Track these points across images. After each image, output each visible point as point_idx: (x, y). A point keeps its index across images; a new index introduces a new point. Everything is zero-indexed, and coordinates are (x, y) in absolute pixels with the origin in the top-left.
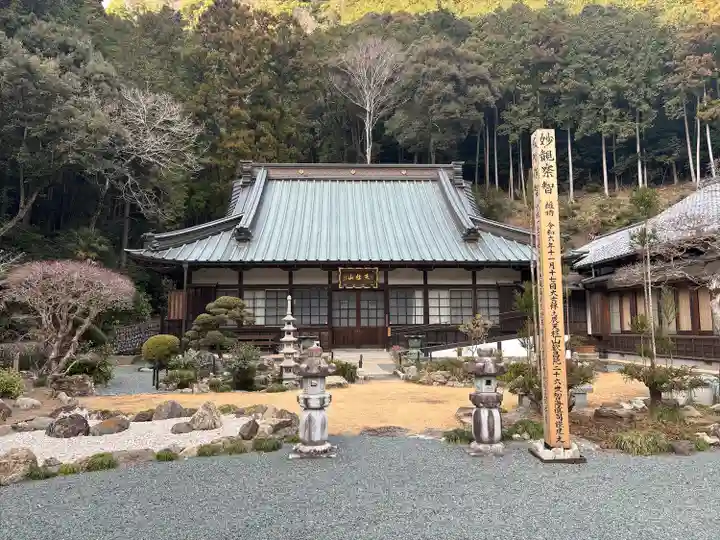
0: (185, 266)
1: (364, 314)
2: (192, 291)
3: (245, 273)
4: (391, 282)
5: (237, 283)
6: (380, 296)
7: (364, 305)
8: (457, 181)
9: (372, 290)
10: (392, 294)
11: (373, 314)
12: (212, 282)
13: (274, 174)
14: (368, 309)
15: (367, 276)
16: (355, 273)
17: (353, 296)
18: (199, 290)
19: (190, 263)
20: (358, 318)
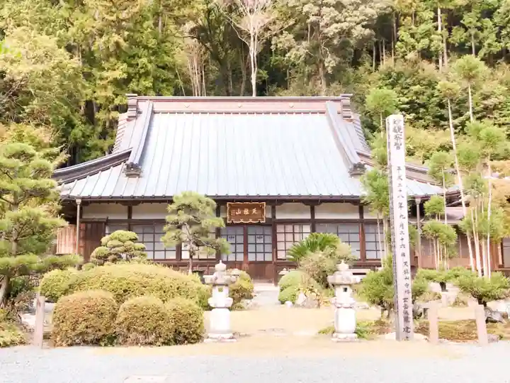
0: (78, 201)
1: (251, 248)
2: (83, 226)
3: (134, 208)
4: (278, 217)
5: (126, 218)
6: (268, 231)
7: (251, 239)
8: (346, 114)
9: (259, 224)
10: (280, 229)
11: (260, 248)
12: (102, 217)
13: (159, 106)
14: (256, 244)
15: (254, 211)
16: (242, 208)
17: (240, 230)
18: (89, 226)
19: (83, 198)
20: (246, 252)
